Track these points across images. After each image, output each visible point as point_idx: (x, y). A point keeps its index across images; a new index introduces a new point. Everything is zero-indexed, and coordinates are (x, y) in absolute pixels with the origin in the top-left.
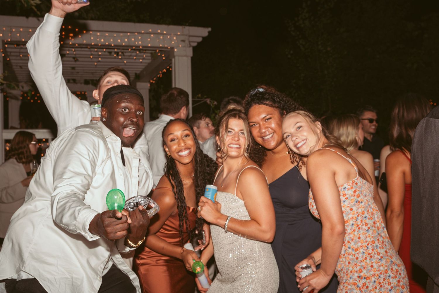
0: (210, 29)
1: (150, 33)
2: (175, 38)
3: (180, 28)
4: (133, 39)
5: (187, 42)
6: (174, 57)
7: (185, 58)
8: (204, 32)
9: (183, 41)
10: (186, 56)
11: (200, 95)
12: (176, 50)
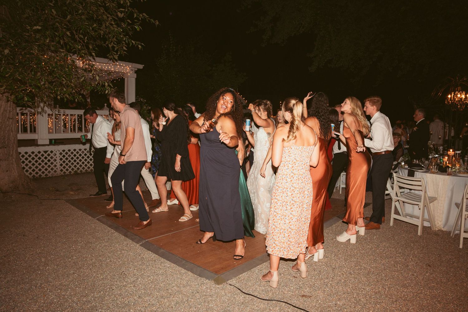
0: (144, 66)
1: (117, 65)
2: (128, 68)
3: (131, 63)
4: (110, 67)
5: (134, 71)
6: (128, 77)
7: (133, 78)
8: (141, 67)
9: (132, 70)
10: (133, 77)
11: (138, 97)
12: (129, 74)
